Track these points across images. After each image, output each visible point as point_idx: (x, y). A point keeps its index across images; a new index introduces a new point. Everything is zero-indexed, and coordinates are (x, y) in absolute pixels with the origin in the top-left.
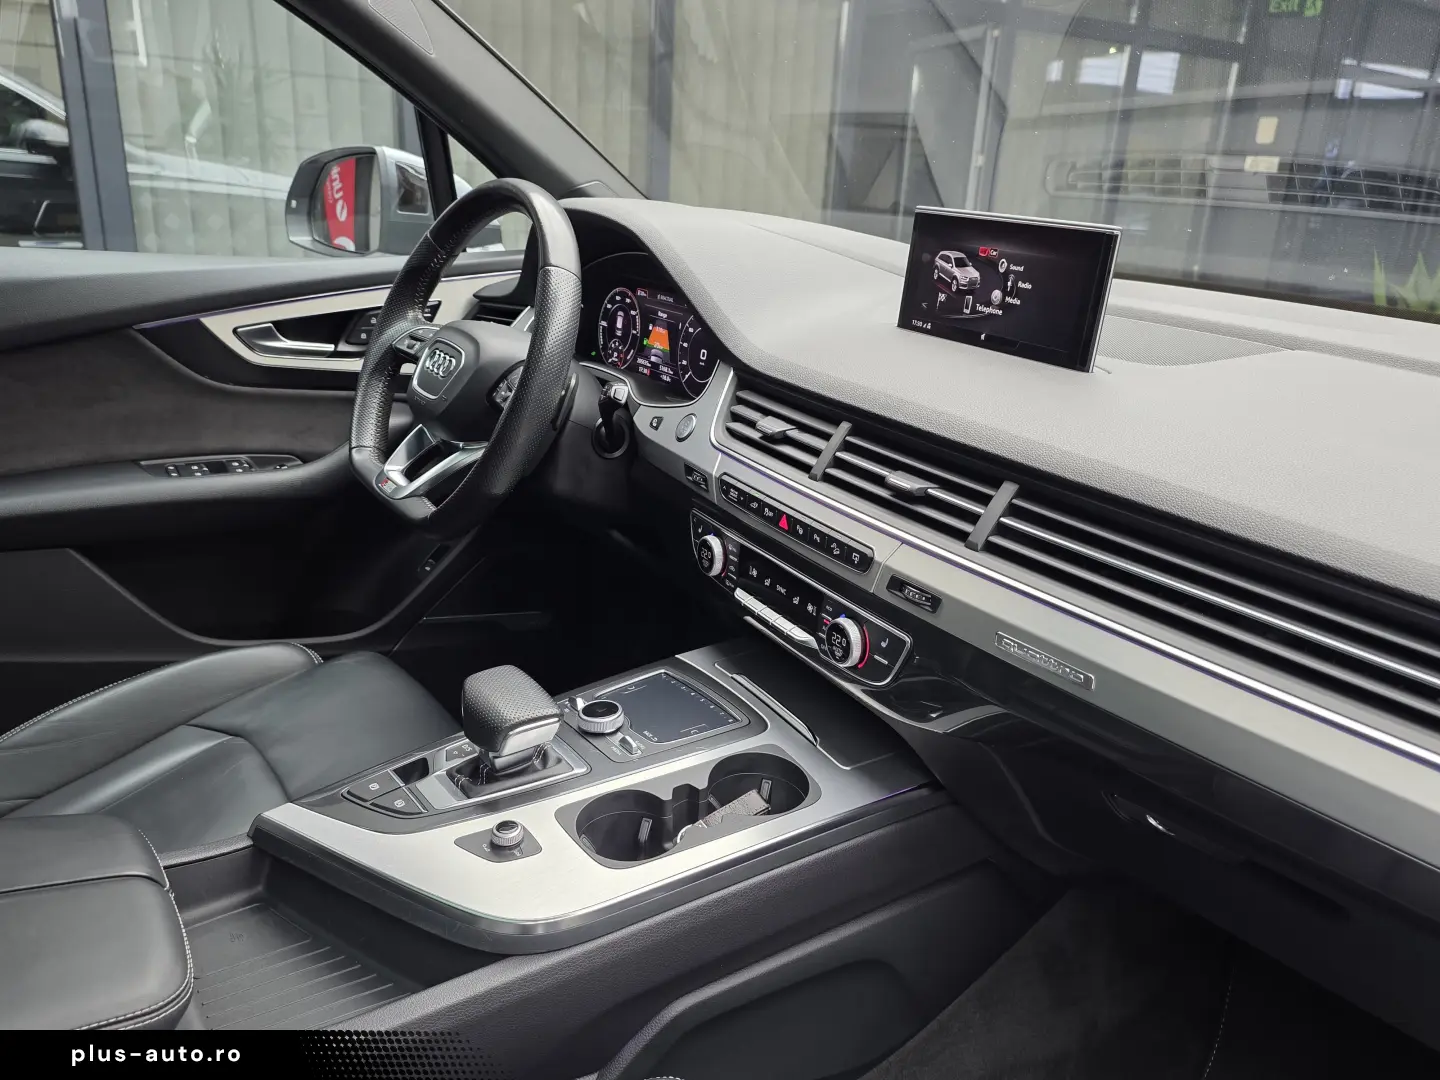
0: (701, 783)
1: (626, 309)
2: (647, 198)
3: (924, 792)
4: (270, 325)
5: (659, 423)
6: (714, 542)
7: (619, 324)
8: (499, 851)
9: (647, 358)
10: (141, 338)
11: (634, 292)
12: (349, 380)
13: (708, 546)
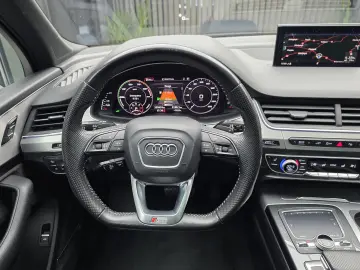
13: (292, 164)
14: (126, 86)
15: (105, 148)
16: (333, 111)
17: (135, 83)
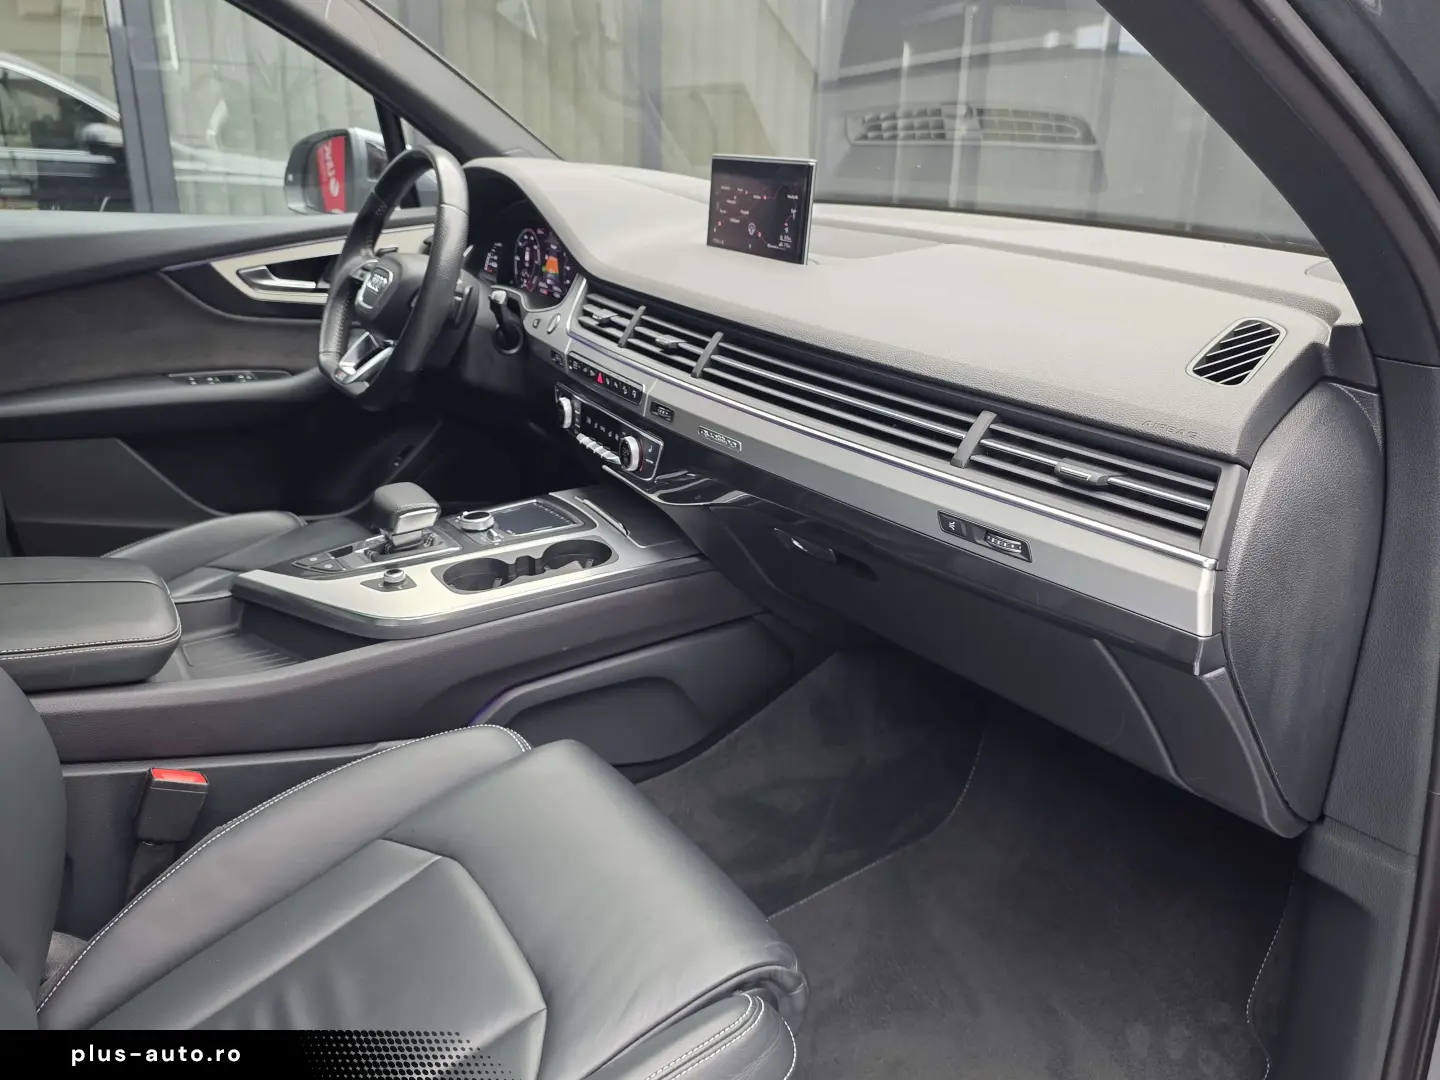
0: (538, 555)
1: (530, 244)
2: (560, 158)
3: (695, 560)
4: (265, 268)
5: (538, 323)
6: (565, 403)
7: (527, 258)
8: (388, 586)
9: (545, 281)
10: (166, 278)
11: (536, 231)
12: (316, 311)
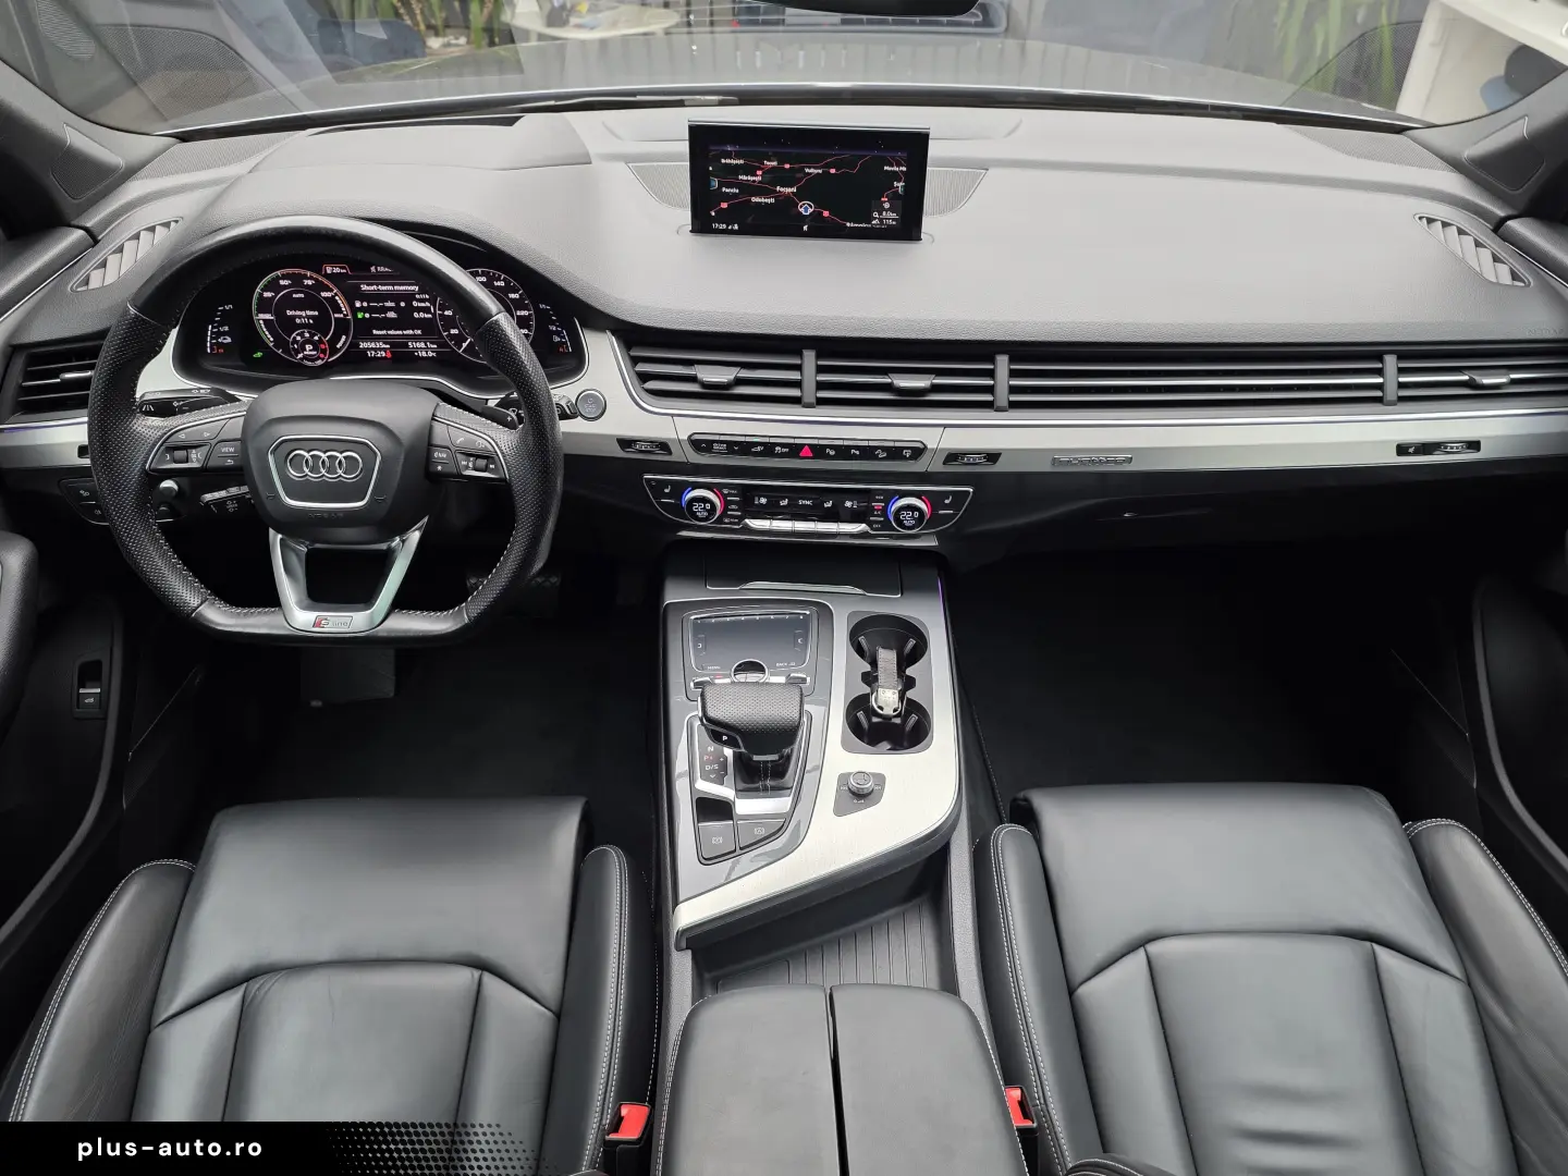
6: (707, 494)
13: (704, 500)
14: (273, 286)
15: (196, 460)
16: (798, 368)
17: (297, 280)
